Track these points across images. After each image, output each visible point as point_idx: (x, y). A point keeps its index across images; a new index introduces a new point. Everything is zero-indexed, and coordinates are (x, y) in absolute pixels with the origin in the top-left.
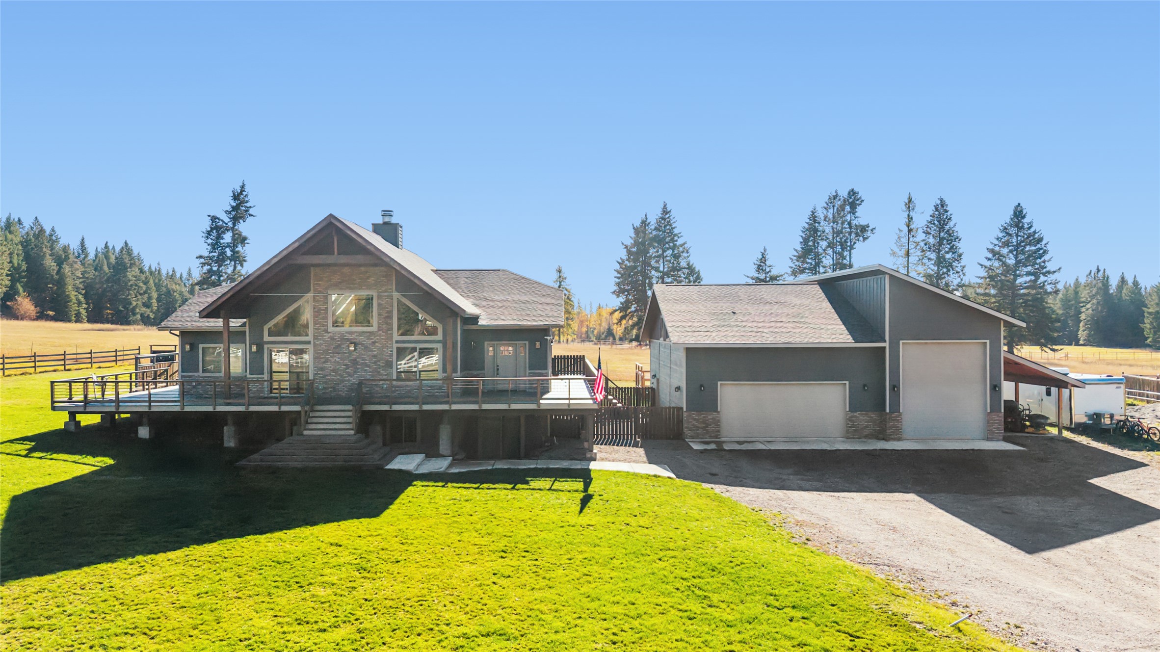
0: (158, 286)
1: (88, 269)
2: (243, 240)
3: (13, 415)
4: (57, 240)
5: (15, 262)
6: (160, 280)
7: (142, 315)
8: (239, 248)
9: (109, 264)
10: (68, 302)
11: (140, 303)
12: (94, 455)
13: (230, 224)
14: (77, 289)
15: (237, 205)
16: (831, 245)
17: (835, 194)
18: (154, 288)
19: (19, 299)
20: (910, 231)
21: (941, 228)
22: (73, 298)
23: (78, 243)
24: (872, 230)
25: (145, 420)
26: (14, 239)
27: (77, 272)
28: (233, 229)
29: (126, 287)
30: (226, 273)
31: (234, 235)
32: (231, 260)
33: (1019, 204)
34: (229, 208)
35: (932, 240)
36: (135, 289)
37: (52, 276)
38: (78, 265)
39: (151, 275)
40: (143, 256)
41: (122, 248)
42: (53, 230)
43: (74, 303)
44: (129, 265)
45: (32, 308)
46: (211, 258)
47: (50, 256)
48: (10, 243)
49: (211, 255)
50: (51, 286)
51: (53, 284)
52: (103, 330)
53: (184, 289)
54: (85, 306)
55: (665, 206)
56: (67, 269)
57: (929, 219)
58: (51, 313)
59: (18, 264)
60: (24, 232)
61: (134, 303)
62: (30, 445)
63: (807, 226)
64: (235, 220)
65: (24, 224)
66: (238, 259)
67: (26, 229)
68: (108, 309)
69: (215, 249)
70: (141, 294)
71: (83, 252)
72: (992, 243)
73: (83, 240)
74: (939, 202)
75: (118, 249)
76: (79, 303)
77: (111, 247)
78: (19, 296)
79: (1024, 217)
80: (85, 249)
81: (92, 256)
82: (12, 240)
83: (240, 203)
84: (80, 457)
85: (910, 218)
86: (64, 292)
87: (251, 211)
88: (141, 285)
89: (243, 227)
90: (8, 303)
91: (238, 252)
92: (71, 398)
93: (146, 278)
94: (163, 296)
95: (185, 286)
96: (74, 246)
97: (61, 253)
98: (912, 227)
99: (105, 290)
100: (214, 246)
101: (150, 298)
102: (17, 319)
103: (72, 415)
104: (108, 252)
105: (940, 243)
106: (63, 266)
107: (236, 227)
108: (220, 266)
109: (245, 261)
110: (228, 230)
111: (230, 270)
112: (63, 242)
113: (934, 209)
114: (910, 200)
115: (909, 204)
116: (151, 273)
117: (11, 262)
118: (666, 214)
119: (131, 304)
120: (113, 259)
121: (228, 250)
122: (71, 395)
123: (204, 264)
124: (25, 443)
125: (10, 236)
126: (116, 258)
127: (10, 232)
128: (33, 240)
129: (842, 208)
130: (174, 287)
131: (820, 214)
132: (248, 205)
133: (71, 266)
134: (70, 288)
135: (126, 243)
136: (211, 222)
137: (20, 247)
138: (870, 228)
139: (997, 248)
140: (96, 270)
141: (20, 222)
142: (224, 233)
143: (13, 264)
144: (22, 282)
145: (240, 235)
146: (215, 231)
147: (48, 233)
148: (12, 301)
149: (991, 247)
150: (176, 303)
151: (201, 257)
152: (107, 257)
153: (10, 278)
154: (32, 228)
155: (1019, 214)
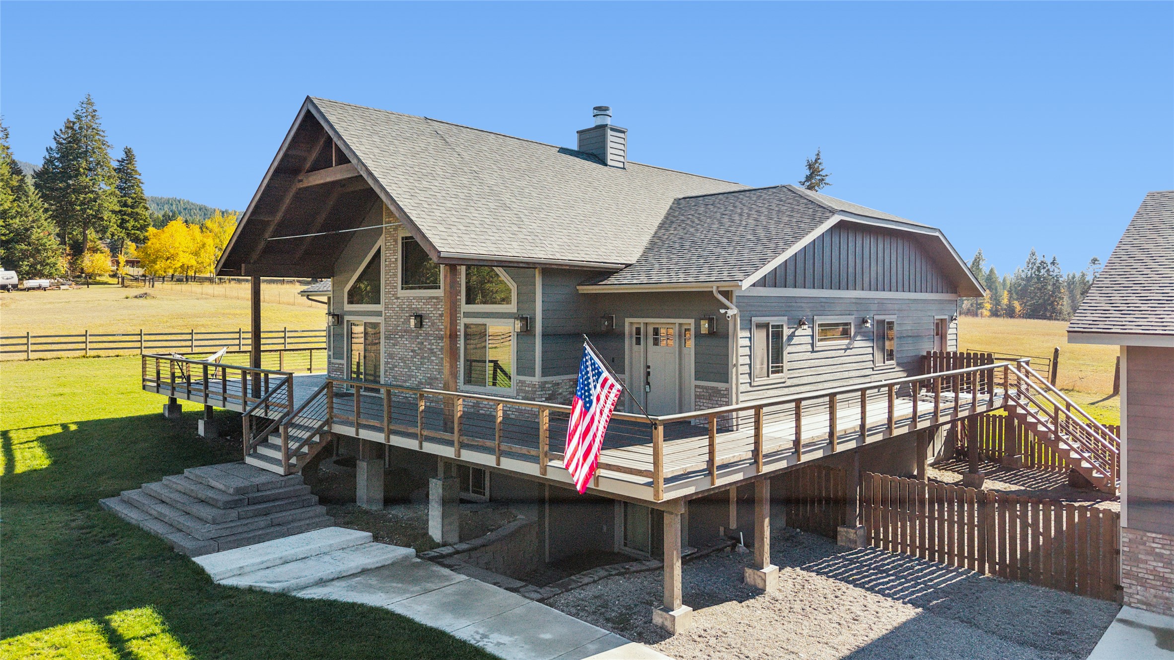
15: (812, 174)
83: (815, 172)
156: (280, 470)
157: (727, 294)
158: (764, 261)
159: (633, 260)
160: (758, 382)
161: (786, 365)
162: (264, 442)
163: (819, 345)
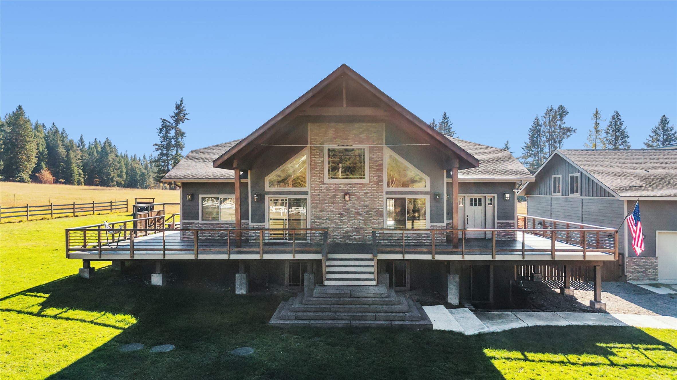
0: (126, 165)
1: (84, 154)
2: (182, 134)
3: (30, 258)
4: (66, 137)
5: (41, 149)
6: (127, 161)
7: (117, 182)
8: (180, 139)
9: (97, 151)
10: (73, 173)
11: (116, 175)
12: (115, 312)
13: (174, 124)
14: (78, 166)
15: (178, 112)
16: (548, 140)
17: (550, 108)
18: (124, 166)
19: (43, 172)
20: (597, 131)
21: (617, 130)
22: (75, 171)
23: (79, 139)
24: (574, 131)
25: (158, 267)
26: (40, 135)
27: (78, 156)
28: (176, 127)
29: (107, 165)
30: (171, 155)
31: (176, 131)
32: (174, 147)
33: (664, 116)
34: (173, 115)
35: (610, 137)
36: (113, 166)
37: (63, 158)
38: (79, 152)
39: (122, 158)
40: (117, 147)
41: (105, 142)
42: (64, 130)
43: (76, 174)
44: (109, 152)
45: (51, 177)
46: (162, 146)
47: (62, 146)
48: (38, 137)
49: (163, 143)
50: (62, 164)
51: (64, 163)
52: (97, 190)
53: (141, 167)
54: (83, 176)
55: (445, 115)
56: (72, 154)
57: (609, 124)
58: (62, 180)
59: (43, 150)
60: (46, 132)
61: (112, 175)
62: (44, 297)
63: (532, 128)
64: (177, 122)
65: (46, 127)
66: (179, 146)
67: (47, 130)
68: (97, 178)
69: (165, 140)
70: (116, 170)
71: (81, 143)
72: (647, 139)
73: (82, 136)
74: (615, 114)
75: (102, 143)
76: (80, 174)
77: (98, 142)
78: (43, 170)
79: (668, 124)
80: (83, 142)
81: (87, 146)
82: (38, 136)
83: (180, 112)
84: (99, 315)
85: (597, 124)
86: (70, 168)
87: (187, 117)
88: (117, 164)
89: (182, 126)
90: (37, 174)
91: (179, 142)
92: (85, 246)
93: (119, 160)
94: (129, 171)
95: (142, 165)
96: (76, 140)
97: (69, 144)
98: (598, 129)
99: (95, 167)
100: (165, 138)
101: (122, 172)
102: (42, 183)
103: (87, 262)
104: (97, 144)
105: (616, 140)
106: (70, 152)
107: (178, 126)
108: (168, 150)
109: (183, 147)
110: (173, 128)
111: (174, 153)
112: (69, 138)
113: (611, 118)
114: (597, 112)
115: (597, 115)
116: (122, 157)
117: (38, 149)
118: (446, 119)
119: (110, 175)
120: (99, 149)
121: (173, 140)
122: (85, 242)
123: (158, 149)
124: (38, 295)
125: (37, 134)
126: (102, 148)
127: (38, 131)
128: (52, 136)
129: (554, 117)
130: (136, 165)
131: (541, 122)
132: (185, 112)
133: (75, 152)
134: (74, 165)
135: (107, 139)
136: (162, 123)
137: (44, 140)
138: (573, 130)
139: (650, 143)
140: (89, 155)
141: (44, 126)
142: (170, 130)
143: (39, 150)
144: (45, 161)
145: (180, 131)
146: (164, 129)
147: (60, 132)
148: (38, 173)
149: (647, 142)
150: (137, 175)
151: (156, 145)
152: (96, 148)
153: (37, 159)
154: (51, 129)
155: (664, 121)
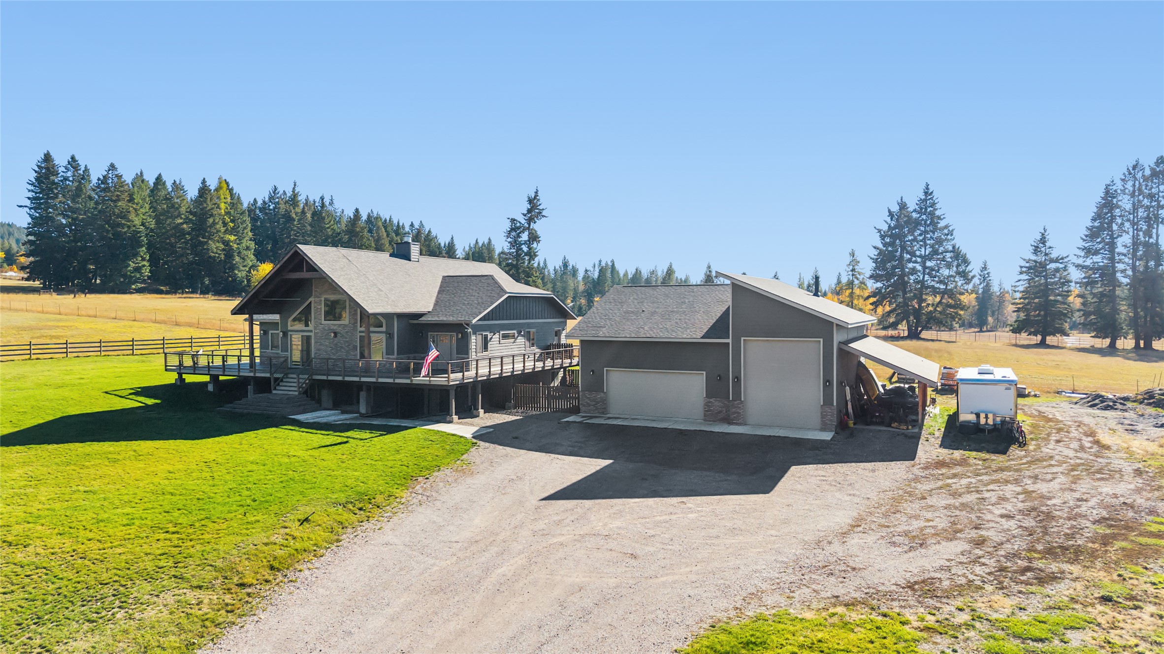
156: (297, 393)
157: (468, 325)
158: (480, 313)
159: (430, 310)
160: (478, 355)
161: (489, 349)
162: (278, 385)
163: (502, 341)
